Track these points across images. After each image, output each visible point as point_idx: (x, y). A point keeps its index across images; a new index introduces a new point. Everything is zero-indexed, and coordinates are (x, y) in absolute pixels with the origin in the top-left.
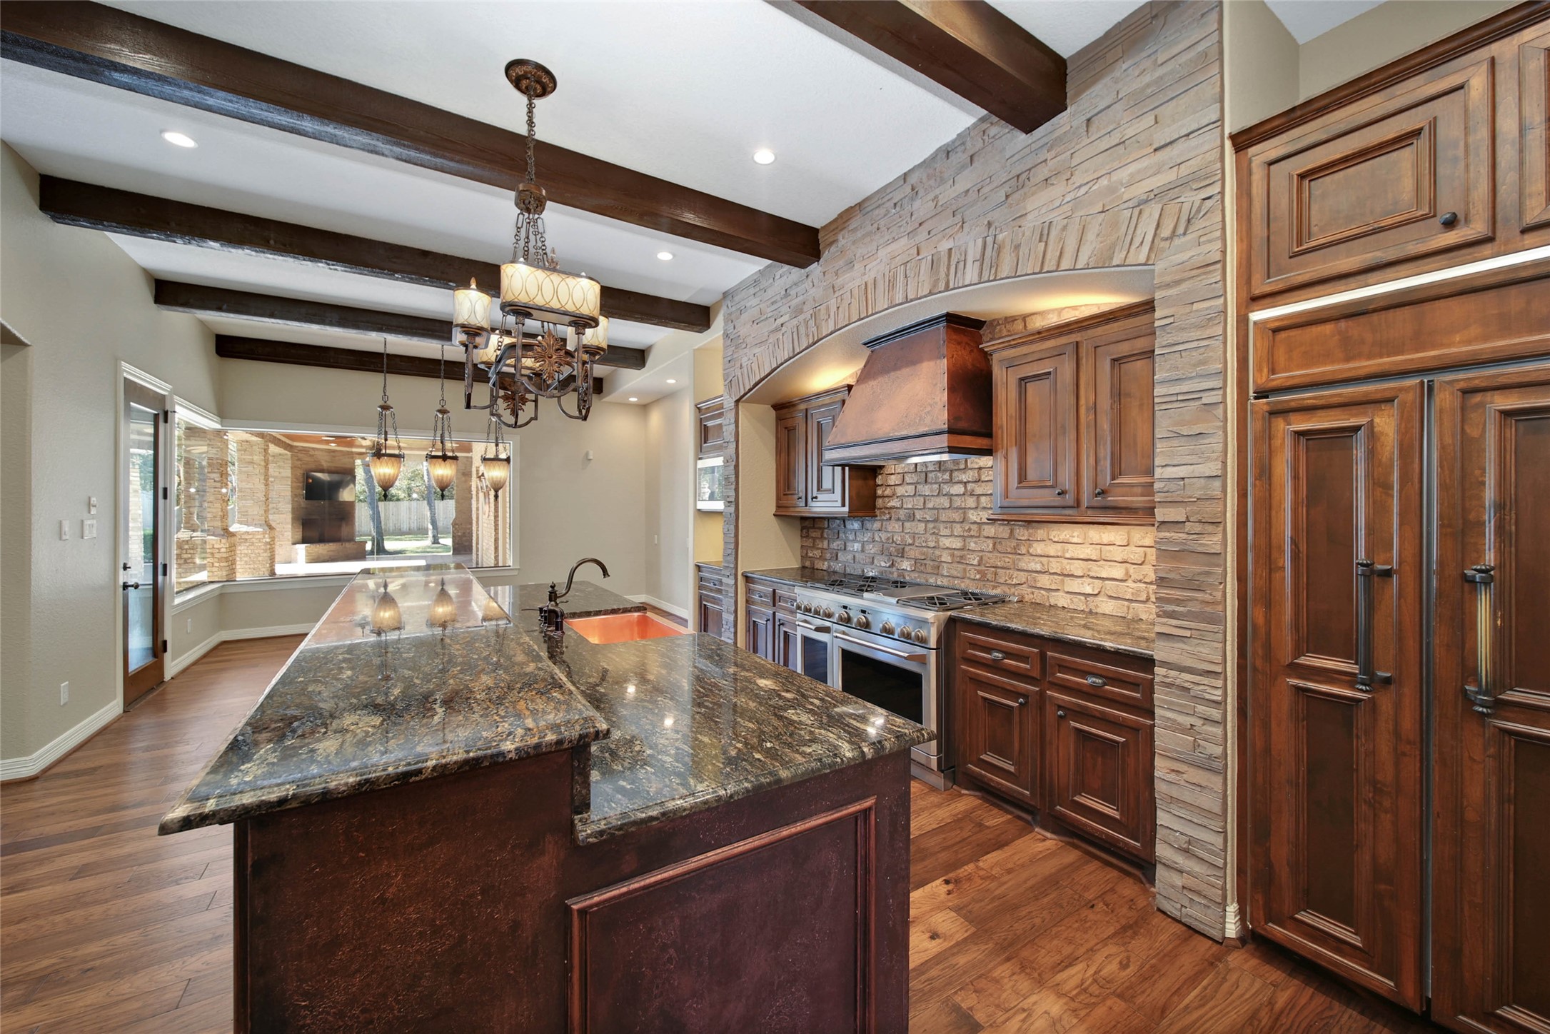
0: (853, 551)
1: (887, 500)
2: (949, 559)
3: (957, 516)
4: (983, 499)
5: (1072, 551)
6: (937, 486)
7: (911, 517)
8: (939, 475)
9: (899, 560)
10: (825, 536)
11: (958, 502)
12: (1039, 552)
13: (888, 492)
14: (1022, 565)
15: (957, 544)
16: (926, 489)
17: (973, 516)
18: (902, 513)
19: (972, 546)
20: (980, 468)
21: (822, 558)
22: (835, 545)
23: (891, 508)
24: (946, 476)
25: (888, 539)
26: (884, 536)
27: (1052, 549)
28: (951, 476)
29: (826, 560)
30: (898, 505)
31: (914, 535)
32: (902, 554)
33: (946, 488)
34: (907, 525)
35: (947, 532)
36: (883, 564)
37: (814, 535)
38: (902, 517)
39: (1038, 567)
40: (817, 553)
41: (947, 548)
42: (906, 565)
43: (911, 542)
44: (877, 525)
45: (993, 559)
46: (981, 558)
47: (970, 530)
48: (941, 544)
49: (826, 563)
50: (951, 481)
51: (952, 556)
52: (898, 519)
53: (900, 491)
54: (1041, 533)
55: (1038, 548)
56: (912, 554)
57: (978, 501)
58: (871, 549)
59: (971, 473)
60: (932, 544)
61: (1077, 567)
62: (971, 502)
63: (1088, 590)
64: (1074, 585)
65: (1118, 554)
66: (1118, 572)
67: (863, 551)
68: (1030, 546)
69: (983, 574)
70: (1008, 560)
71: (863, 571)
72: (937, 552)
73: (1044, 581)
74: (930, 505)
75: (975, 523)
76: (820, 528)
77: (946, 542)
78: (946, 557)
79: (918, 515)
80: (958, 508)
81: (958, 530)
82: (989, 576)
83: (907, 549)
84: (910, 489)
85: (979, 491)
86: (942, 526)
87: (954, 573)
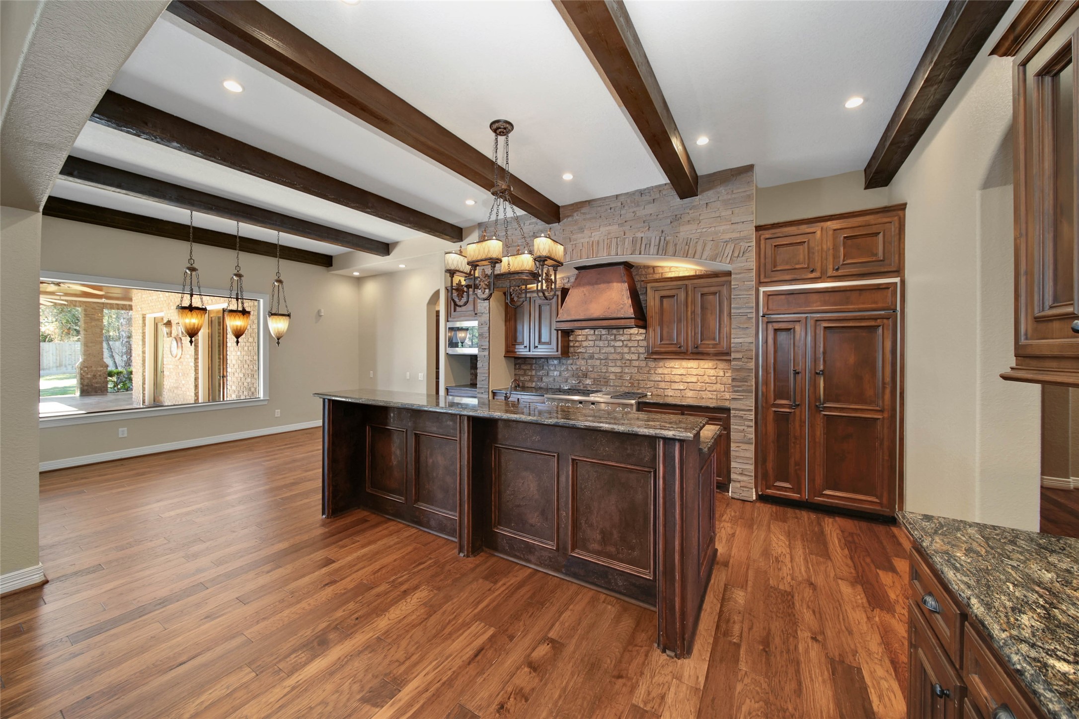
0: (553, 376)
1: (577, 348)
2: (614, 378)
3: (618, 357)
4: (632, 349)
5: (675, 372)
6: (607, 342)
7: (592, 357)
8: (609, 336)
9: (584, 379)
10: (534, 368)
11: (619, 350)
12: (660, 372)
13: (577, 344)
14: (652, 378)
15: (618, 370)
16: (601, 344)
17: (627, 357)
18: (586, 356)
19: (627, 371)
20: (631, 334)
21: (531, 381)
22: (541, 373)
23: (579, 353)
24: (613, 337)
25: (577, 369)
26: (574, 367)
27: (666, 371)
28: (615, 337)
29: (534, 382)
30: (584, 351)
31: (593, 366)
32: (586, 376)
33: (612, 343)
34: (589, 361)
35: (613, 364)
36: (574, 382)
37: (525, 368)
38: (586, 357)
39: (660, 379)
40: (527, 378)
41: (613, 372)
42: (588, 382)
43: (591, 370)
44: (570, 362)
45: (638, 377)
46: (631, 377)
47: (625, 363)
48: (609, 370)
49: (534, 383)
50: (615, 340)
51: (616, 376)
52: (584, 359)
53: (585, 344)
54: (661, 364)
55: (660, 371)
56: (592, 376)
57: (630, 350)
58: (566, 374)
59: (626, 336)
60: (605, 371)
61: (677, 378)
62: (626, 350)
63: (682, 387)
64: (676, 386)
65: (694, 372)
66: (694, 379)
67: (560, 376)
68: (655, 370)
69: (632, 384)
70: (645, 376)
71: (560, 386)
72: (607, 375)
73: (662, 385)
74: (604, 351)
75: (628, 360)
76: (529, 364)
77: (613, 369)
78: (612, 377)
79: (596, 356)
80: (619, 353)
81: (619, 363)
82: (635, 385)
83: (589, 373)
84: (591, 343)
85: (630, 344)
86: (610, 362)
87: (617, 384)
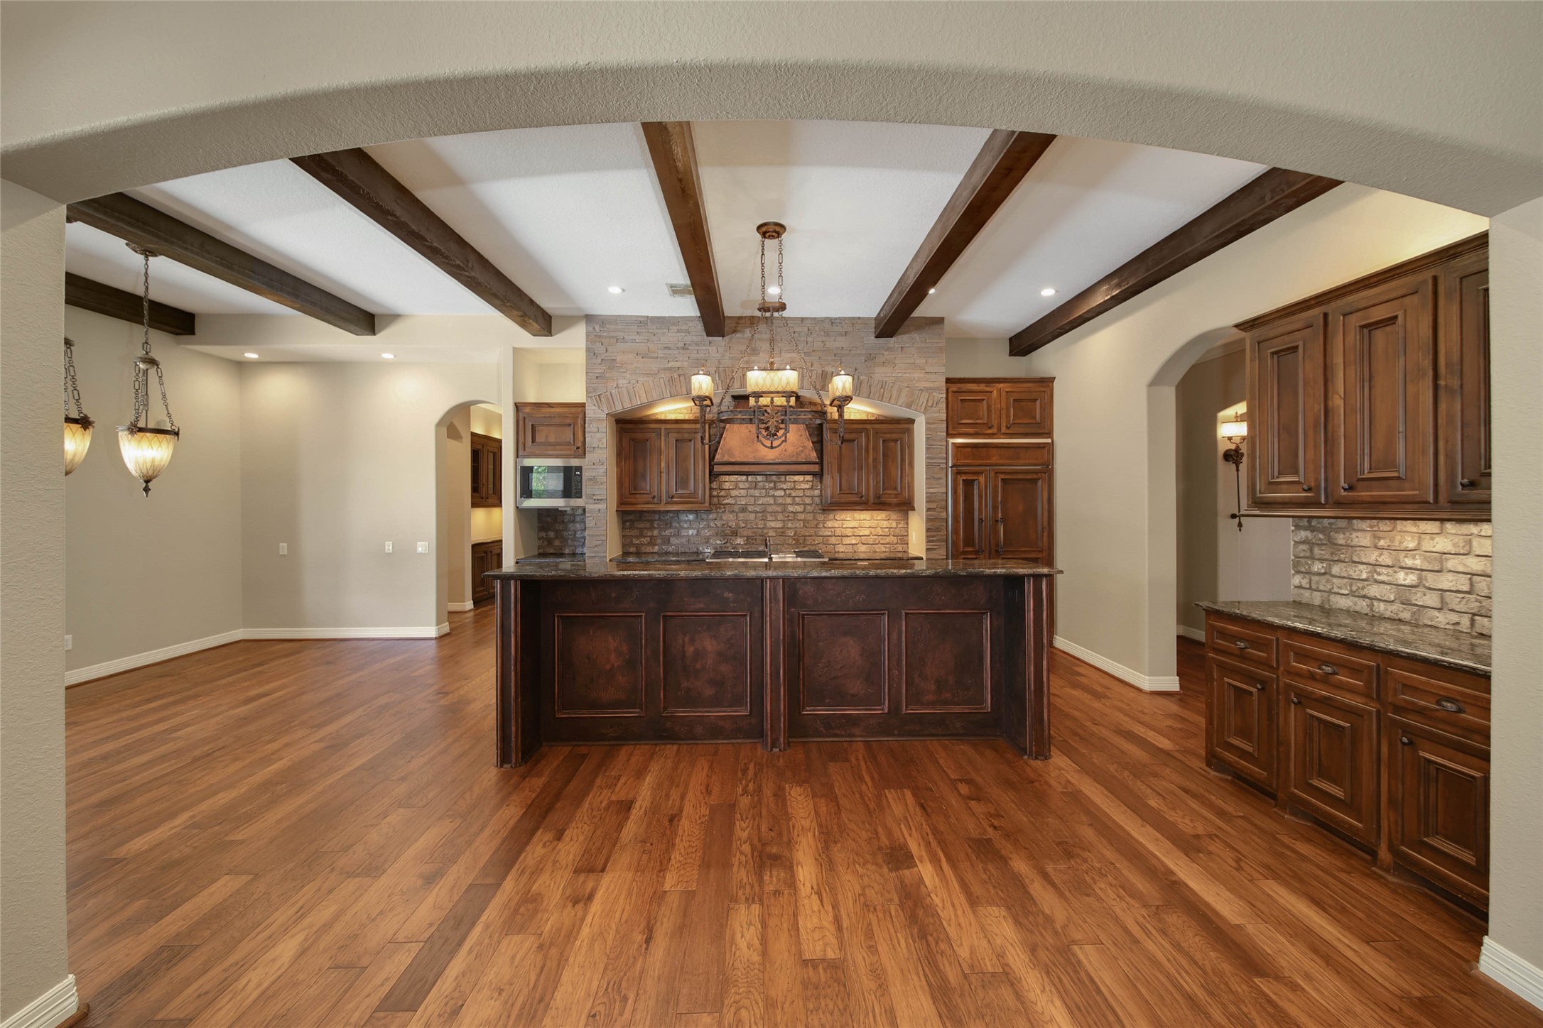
0: (687, 536)
1: (722, 499)
2: (774, 534)
3: (779, 509)
4: (797, 499)
5: (846, 524)
6: (764, 491)
7: (744, 510)
8: (766, 484)
9: (733, 538)
10: (655, 526)
11: (780, 500)
12: (830, 526)
13: (723, 493)
14: (821, 533)
15: (779, 525)
16: (757, 493)
17: (791, 508)
18: (736, 508)
19: (790, 525)
20: (796, 482)
21: (652, 544)
22: (667, 533)
23: (726, 504)
24: (772, 485)
25: (723, 525)
26: (719, 524)
27: (836, 524)
28: (775, 485)
29: (656, 545)
30: (733, 502)
31: (746, 521)
32: (735, 533)
33: (772, 492)
34: (741, 515)
35: (773, 518)
36: (718, 543)
37: (643, 525)
38: (737, 510)
39: (830, 534)
40: (644, 540)
41: (773, 528)
42: (740, 541)
43: (744, 526)
44: (712, 516)
45: (804, 532)
46: (796, 532)
47: (788, 516)
48: (768, 525)
49: (656, 547)
50: (775, 488)
51: (776, 532)
52: (733, 512)
53: (734, 493)
55: (830, 524)
57: (794, 500)
58: (707, 533)
59: (791, 484)
61: (849, 532)
62: (789, 500)
63: (854, 542)
64: (847, 541)
65: (867, 524)
66: (867, 533)
67: (697, 535)
68: (825, 523)
69: (797, 541)
70: (813, 531)
72: (765, 531)
73: (833, 540)
74: (760, 502)
75: (792, 512)
77: (773, 524)
78: (771, 533)
79: (750, 508)
80: (780, 504)
81: (780, 517)
82: (801, 542)
83: (740, 530)
84: (743, 492)
85: (794, 494)
86: (768, 515)
87: (778, 542)
